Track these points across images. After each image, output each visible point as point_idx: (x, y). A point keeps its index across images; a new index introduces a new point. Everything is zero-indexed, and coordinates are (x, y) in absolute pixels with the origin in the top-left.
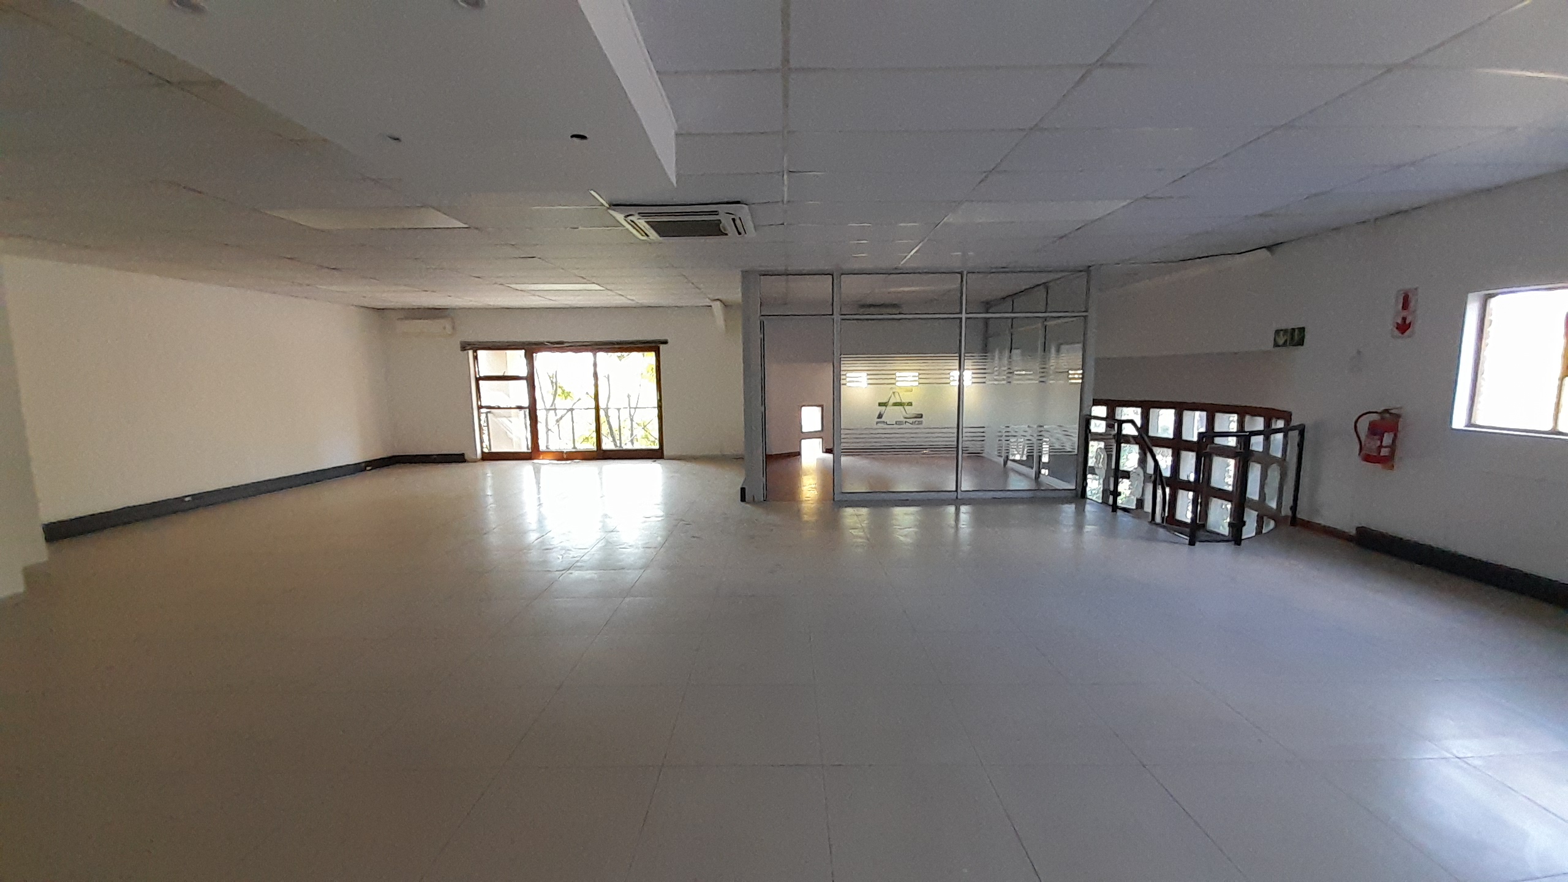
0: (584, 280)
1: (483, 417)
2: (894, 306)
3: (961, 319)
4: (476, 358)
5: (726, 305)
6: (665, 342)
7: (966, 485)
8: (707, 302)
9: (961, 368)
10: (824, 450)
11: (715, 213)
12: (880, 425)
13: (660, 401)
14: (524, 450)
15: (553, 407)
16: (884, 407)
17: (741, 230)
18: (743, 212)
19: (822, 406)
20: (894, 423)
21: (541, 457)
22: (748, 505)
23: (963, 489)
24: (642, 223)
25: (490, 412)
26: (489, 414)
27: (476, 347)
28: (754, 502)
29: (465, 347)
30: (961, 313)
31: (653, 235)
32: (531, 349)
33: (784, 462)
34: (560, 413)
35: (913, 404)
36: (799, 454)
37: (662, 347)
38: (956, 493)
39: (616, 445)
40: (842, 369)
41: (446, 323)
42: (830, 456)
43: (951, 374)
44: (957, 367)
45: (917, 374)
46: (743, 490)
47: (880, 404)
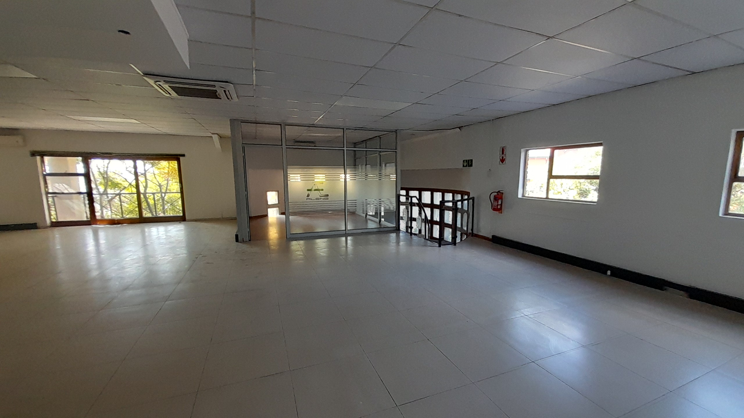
0: (125, 116)
1: (50, 200)
2: (312, 142)
3: (344, 150)
4: (43, 162)
5: (221, 137)
6: (183, 155)
7: (349, 227)
8: (210, 135)
9: (345, 173)
10: (280, 213)
11: (214, 86)
12: (308, 200)
13: (182, 188)
14: (85, 219)
15: (106, 193)
16: (310, 192)
17: (229, 97)
18: (230, 87)
19: (278, 192)
20: (315, 199)
21: (98, 223)
22: (240, 244)
23: (348, 229)
24: (166, 86)
25: (55, 196)
26: (55, 198)
27: (42, 154)
28: (243, 242)
29: (34, 154)
30: (344, 147)
31: (174, 94)
32: (87, 157)
33: (259, 220)
34: (110, 196)
35: (324, 190)
36: (266, 216)
37: (181, 158)
38: (345, 231)
39: (153, 215)
40: (288, 172)
41: (19, 139)
42: (284, 216)
43: (341, 176)
44: (344, 173)
45: (324, 176)
46: (237, 236)
47: (308, 190)
